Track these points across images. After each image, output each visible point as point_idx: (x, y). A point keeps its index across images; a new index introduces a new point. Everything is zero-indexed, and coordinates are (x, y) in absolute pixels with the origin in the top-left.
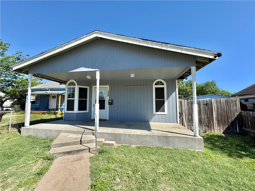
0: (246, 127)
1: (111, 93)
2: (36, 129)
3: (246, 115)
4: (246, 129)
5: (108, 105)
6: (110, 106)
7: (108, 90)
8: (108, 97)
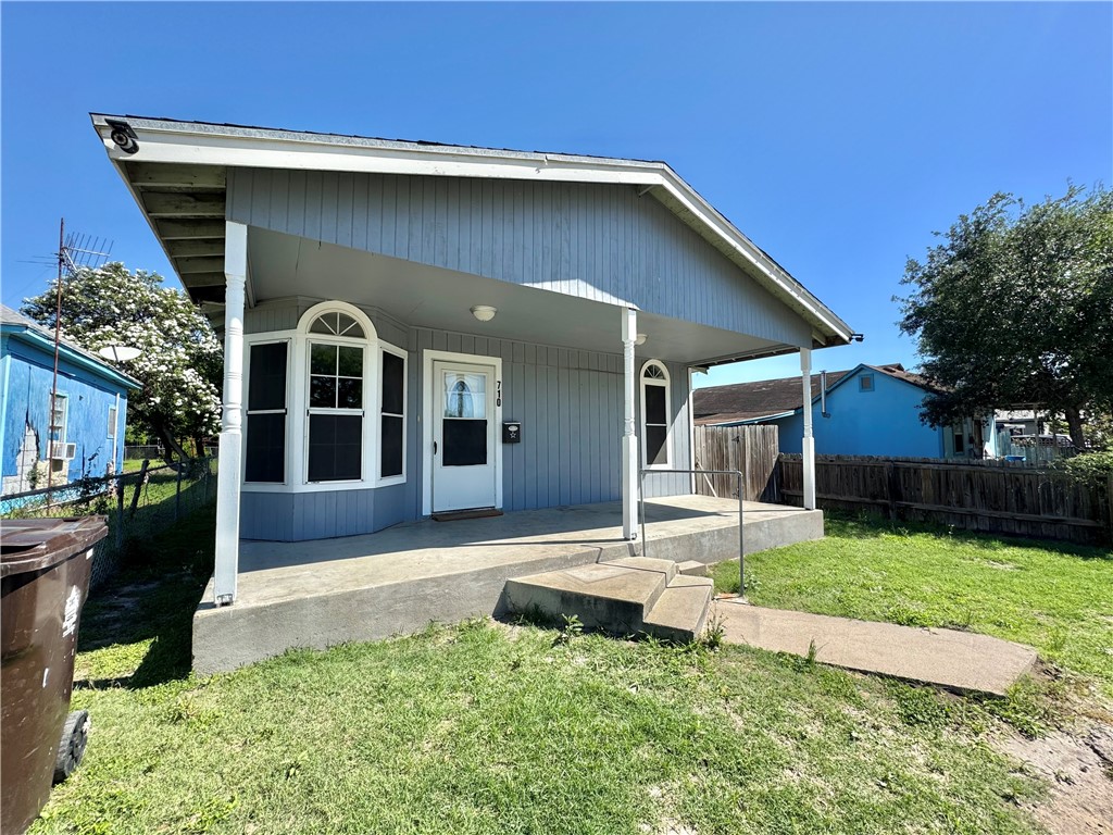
0: (789, 488)
1: (510, 392)
2: (344, 594)
3: (792, 461)
4: (789, 492)
5: (500, 446)
6: (509, 446)
7: (499, 378)
8: (499, 410)
